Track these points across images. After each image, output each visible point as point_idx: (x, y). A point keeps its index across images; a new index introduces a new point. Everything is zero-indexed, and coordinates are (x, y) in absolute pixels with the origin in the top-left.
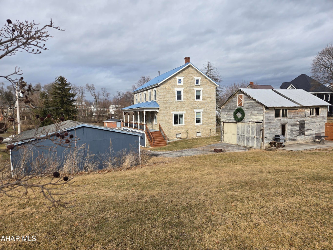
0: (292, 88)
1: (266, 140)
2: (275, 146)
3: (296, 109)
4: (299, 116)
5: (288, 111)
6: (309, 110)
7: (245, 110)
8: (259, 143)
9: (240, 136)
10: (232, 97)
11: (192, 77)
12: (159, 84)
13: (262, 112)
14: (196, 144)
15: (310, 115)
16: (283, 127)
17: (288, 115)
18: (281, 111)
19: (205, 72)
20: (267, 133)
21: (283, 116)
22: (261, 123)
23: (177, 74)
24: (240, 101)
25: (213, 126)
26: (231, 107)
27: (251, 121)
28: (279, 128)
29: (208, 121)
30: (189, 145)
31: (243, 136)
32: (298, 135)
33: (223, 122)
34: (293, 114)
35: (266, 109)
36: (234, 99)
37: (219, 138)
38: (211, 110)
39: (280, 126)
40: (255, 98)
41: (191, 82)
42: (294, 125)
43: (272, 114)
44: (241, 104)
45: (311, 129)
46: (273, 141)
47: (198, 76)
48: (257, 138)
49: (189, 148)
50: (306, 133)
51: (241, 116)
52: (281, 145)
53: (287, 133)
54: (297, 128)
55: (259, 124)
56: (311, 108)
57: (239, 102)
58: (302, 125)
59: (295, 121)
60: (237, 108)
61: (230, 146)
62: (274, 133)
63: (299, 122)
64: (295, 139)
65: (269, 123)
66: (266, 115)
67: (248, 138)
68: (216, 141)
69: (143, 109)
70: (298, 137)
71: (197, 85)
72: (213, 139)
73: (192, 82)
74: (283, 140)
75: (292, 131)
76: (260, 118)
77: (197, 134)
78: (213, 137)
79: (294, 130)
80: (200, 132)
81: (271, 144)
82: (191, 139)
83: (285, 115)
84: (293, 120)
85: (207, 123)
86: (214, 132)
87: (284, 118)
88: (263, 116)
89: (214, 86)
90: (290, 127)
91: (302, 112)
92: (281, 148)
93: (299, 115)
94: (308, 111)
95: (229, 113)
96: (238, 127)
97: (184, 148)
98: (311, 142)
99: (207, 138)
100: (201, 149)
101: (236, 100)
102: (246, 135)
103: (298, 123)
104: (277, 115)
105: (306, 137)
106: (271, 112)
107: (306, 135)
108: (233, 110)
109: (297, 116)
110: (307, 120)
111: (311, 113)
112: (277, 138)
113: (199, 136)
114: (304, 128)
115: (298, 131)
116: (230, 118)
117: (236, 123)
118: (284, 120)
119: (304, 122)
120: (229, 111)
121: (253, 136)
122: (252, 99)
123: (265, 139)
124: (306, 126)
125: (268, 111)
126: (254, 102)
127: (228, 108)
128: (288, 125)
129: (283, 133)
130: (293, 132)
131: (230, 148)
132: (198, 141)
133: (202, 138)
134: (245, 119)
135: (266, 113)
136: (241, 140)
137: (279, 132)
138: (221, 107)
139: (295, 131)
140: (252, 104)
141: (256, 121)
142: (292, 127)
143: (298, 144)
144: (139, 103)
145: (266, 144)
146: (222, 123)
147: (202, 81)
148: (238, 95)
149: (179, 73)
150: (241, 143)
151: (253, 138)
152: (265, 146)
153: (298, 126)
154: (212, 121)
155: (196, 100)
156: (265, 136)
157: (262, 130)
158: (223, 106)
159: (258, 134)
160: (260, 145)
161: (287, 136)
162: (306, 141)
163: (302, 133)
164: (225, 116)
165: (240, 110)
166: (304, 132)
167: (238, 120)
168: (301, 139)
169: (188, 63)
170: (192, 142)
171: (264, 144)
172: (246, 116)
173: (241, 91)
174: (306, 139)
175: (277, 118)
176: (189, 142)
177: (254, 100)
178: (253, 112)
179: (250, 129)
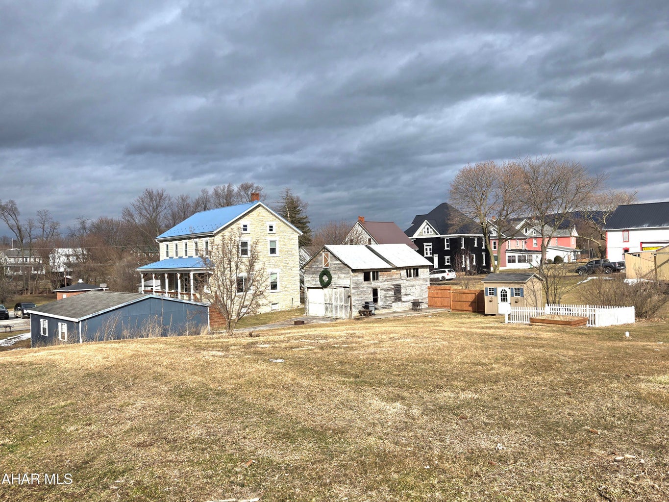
0: (428, 226)
1: (355, 308)
2: (365, 315)
3: (389, 270)
4: (394, 279)
5: (379, 273)
6: (405, 271)
7: (331, 272)
8: (347, 312)
9: (328, 305)
10: (316, 256)
11: (262, 221)
12: (215, 232)
13: (348, 275)
14: (272, 319)
15: (408, 277)
16: (375, 293)
17: (380, 278)
18: (371, 273)
19: (282, 204)
20: (356, 300)
21: (374, 279)
22: (349, 288)
23: (240, 218)
24: (326, 260)
25: (296, 293)
26: (316, 268)
27: (338, 286)
28: (370, 294)
29: (288, 286)
30: (263, 321)
31: (331, 305)
32: (393, 302)
33: (308, 288)
34: (385, 276)
35: (353, 272)
36: (320, 258)
37: (303, 310)
38: (293, 269)
39: (371, 291)
40: (341, 258)
41: (261, 228)
42: (388, 290)
43: (361, 277)
44: (327, 265)
45: (410, 294)
46: (363, 309)
47: (271, 219)
48: (345, 307)
49: (262, 324)
50: (403, 299)
51: (327, 280)
52: (370, 314)
53: (379, 299)
54: (392, 293)
55: (346, 289)
56: (408, 269)
57: (325, 262)
58: (397, 289)
59: (389, 285)
60: (323, 269)
61: (315, 319)
62: (364, 300)
63: (394, 285)
64: (389, 307)
65: (358, 288)
66: (353, 279)
67: (336, 307)
68: (299, 314)
69: (190, 271)
70: (394, 304)
71: (271, 232)
72: (296, 312)
73: (264, 228)
74: (374, 308)
75: (385, 297)
76: (346, 282)
77: (273, 305)
78: (296, 310)
79: (388, 295)
80: (277, 304)
81: (360, 312)
82: (263, 314)
83: (376, 278)
84: (386, 283)
85: (286, 289)
86: (297, 303)
87: (375, 282)
88: (351, 279)
89: (297, 234)
90: (383, 293)
91: (397, 274)
92: (370, 317)
93: (394, 277)
94: (404, 273)
95: (314, 276)
96: (325, 294)
97: (255, 324)
98: (410, 310)
99: (287, 311)
100: (278, 323)
101: (322, 259)
102: (334, 304)
103: (393, 287)
104: (367, 278)
105: (404, 303)
106: (359, 275)
107: (404, 302)
108: (318, 271)
109: (391, 279)
110: (404, 283)
111: (409, 275)
112: (366, 306)
113: (276, 310)
114: (400, 293)
115: (393, 296)
116: (316, 282)
117: (322, 288)
118: (374, 284)
119: (400, 285)
120: (315, 273)
121: (342, 304)
122: (338, 259)
123: (353, 307)
124: (403, 291)
125: (356, 274)
126: (341, 263)
127: (313, 269)
128: (381, 290)
129: (375, 300)
130: (387, 298)
131: (314, 321)
132: (275, 316)
133: (281, 312)
134: (332, 283)
135: (353, 277)
136: (329, 310)
137: (371, 298)
138: (305, 268)
139: (389, 297)
140: (339, 266)
141: (343, 286)
142: (385, 293)
143: (393, 312)
144: (171, 258)
145: (355, 314)
146: (306, 289)
147: (279, 227)
148: (323, 253)
149: (244, 216)
150: (329, 314)
151: (341, 307)
152: (353, 316)
153: (393, 290)
154: (294, 286)
155: (269, 255)
156: (353, 304)
157: (349, 296)
158: (307, 266)
159: (346, 302)
160: (348, 315)
161: (380, 303)
162: (404, 309)
163: (398, 299)
164: (310, 279)
165: (326, 272)
166: (401, 297)
167: (325, 285)
168: (397, 307)
169: (256, 201)
170: (266, 318)
171: (353, 313)
172: (333, 280)
173: (327, 249)
174: (404, 306)
175: (366, 282)
176: (262, 317)
177: (340, 261)
178: (340, 275)
179: (338, 295)
